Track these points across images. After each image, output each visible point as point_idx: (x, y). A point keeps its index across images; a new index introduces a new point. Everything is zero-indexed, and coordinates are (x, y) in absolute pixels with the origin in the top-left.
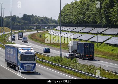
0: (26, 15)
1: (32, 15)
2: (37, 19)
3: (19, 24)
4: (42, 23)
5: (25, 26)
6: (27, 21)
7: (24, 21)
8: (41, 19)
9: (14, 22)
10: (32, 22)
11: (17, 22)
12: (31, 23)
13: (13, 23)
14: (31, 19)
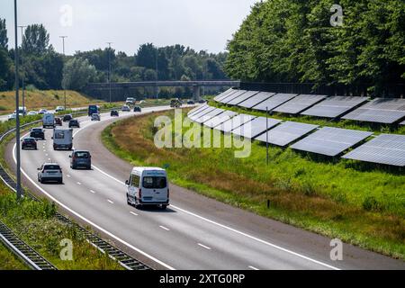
0: (150, 46)
1: (178, 46)
2: (192, 61)
3: (122, 80)
4: (211, 75)
5: (143, 85)
6: (151, 70)
7: (143, 68)
8: (209, 62)
9: (103, 73)
10: (173, 72)
11: (116, 71)
12: (170, 75)
13: (101, 75)
14: (167, 62)
